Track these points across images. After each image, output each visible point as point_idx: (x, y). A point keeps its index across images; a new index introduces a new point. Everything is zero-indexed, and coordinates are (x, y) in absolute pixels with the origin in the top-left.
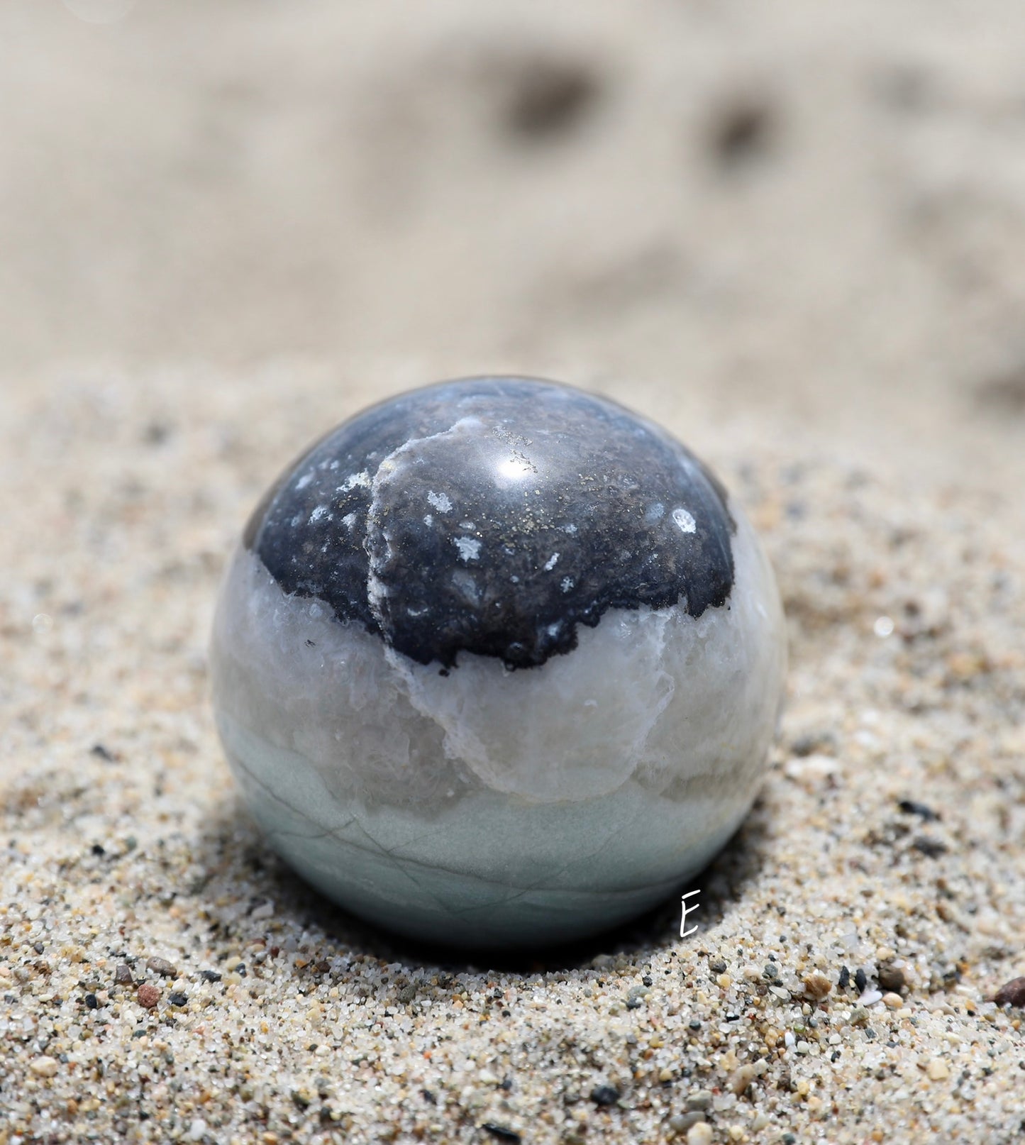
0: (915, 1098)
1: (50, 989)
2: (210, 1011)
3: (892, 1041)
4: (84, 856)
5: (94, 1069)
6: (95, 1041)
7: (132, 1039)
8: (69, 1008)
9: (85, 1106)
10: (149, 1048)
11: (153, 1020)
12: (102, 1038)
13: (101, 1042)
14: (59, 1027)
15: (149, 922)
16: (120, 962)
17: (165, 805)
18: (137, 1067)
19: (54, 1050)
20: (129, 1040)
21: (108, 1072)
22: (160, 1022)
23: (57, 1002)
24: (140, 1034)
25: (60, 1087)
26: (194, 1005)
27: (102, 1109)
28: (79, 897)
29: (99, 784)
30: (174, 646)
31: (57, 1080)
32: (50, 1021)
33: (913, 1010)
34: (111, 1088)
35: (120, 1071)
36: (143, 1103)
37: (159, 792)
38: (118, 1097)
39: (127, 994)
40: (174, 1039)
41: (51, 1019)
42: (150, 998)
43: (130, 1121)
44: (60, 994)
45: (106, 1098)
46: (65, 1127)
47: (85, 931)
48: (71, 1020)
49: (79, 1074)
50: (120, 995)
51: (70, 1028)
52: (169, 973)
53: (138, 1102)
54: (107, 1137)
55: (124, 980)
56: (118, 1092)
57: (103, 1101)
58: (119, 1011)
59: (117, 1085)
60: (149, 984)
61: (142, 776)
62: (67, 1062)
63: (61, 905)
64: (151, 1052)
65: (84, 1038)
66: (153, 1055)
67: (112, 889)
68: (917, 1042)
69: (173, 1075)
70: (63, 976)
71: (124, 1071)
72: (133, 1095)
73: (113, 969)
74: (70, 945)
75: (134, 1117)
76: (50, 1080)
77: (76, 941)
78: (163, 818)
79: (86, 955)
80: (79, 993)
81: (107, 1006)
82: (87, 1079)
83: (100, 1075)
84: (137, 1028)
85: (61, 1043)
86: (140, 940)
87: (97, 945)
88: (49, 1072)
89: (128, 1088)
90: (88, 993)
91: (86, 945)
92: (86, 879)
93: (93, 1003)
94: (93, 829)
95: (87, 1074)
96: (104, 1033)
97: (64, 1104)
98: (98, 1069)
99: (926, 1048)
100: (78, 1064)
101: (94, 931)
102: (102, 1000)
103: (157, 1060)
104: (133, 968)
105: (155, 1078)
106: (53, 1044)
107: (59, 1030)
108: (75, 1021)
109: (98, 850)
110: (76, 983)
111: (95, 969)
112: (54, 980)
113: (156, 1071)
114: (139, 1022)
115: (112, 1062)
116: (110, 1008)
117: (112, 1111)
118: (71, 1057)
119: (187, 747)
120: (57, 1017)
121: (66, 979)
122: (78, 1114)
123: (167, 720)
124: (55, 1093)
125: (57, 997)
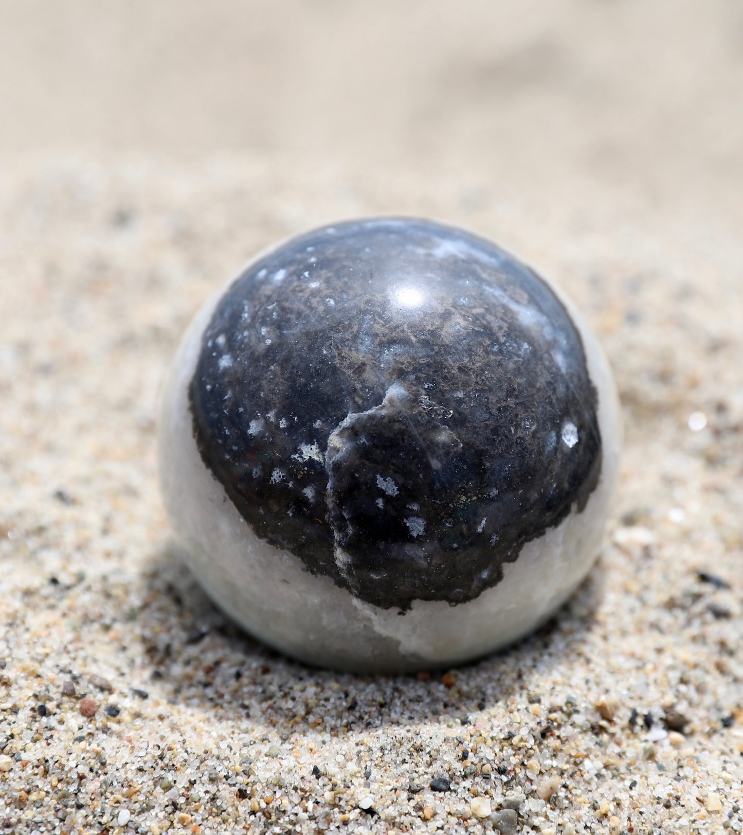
0: (694, 826)
1: (10, 699)
2: (138, 722)
3: (679, 775)
4: (42, 586)
5: (42, 767)
6: (44, 743)
7: (73, 743)
8: (24, 715)
9: (33, 797)
10: (88, 752)
11: (91, 728)
12: (50, 741)
13: (49, 744)
14: (15, 732)
15: (92, 643)
16: (67, 678)
17: (110, 543)
18: (77, 766)
19: (10, 750)
20: (71, 744)
21: (53, 770)
22: (97, 729)
23: (15, 710)
24: (80, 739)
25: (14, 780)
26: (125, 716)
27: (47, 799)
28: (36, 620)
29: (58, 523)
30: (125, 405)
31: (12, 775)
32: (8, 726)
33: (696, 750)
34: (55, 783)
35: (63, 770)
36: (80, 795)
37: (105, 532)
38: (60, 790)
39: (71, 705)
40: (108, 745)
41: (9, 724)
42: (89, 709)
43: (69, 810)
44: (17, 703)
45: (50, 790)
46: (16, 813)
47: (40, 650)
48: (25, 725)
49: (29, 770)
50: (66, 706)
51: (24, 733)
52: (105, 688)
53: (76, 794)
54: (49, 822)
55: (70, 693)
56: (60, 786)
57: (48, 793)
58: (65, 720)
59: (60, 781)
60: (90, 697)
61: (93, 518)
62: (20, 760)
63: (22, 628)
64: (88, 755)
65: (35, 741)
66: (90, 757)
67: (64, 615)
68: (698, 779)
69: (106, 774)
70: (21, 688)
71: (66, 769)
72: (72, 789)
73: (61, 683)
74: (28, 663)
75: (72, 807)
76: (6, 775)
77: (33, 659)
78: (108, 555)
79: (40, 671)
80: (33, 703)
81: (55, 714)
82: (36, 774)
83: (46, 772)
84: (78, 734)
85: (17, 744)
86: (85, 659)
87: (49, 663)
88: (6, 768)
89: (68, 783)
90: (40, 704)
91: (41, 662)
92: (42, 604)
93: (43, 712)
94: (52, 562)
95: (36, 771)
96: (51, 737)
97: (17, 794)
98: (45, 767)
99: (704, 784)
100: (29, 762)
101: (47, 651)
102: (51, 710)
103: (93, 762)
104: (78, 683)
105: (91, 775)
106: (10, 745)
107: (15, 733)
108: (29, 726)
109: (54, 581)
110: (31, 694)
111: (47, 683)
112: (13, 692)
113: (91, 770)
114: (80, 729)
115: (56, 762)
116: (58, 717)
117: (54, 802)
118: (24, 756)
119: (131, 492)
120: (14, 722)
121: (23, 691)
122: (28, 803)
123: (116, 469)
124: (9, 785)
125: (15, 706)
